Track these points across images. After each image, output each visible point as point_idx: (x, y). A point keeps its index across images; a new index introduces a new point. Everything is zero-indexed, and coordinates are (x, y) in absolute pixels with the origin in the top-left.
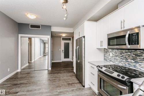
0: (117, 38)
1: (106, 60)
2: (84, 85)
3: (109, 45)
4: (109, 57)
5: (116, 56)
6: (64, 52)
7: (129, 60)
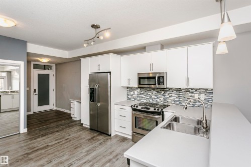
0: (149, 78)
1: (129, 99)
2: (109, 134)
3: (139, 83)
4: (134, 96)
5: (141, 94)
6: (37, 93)
7: (153, 97)
